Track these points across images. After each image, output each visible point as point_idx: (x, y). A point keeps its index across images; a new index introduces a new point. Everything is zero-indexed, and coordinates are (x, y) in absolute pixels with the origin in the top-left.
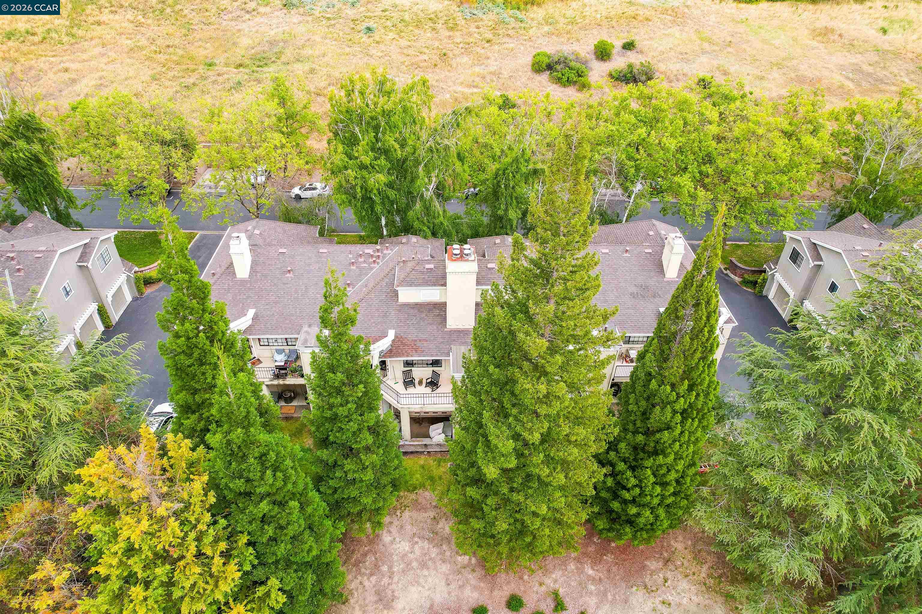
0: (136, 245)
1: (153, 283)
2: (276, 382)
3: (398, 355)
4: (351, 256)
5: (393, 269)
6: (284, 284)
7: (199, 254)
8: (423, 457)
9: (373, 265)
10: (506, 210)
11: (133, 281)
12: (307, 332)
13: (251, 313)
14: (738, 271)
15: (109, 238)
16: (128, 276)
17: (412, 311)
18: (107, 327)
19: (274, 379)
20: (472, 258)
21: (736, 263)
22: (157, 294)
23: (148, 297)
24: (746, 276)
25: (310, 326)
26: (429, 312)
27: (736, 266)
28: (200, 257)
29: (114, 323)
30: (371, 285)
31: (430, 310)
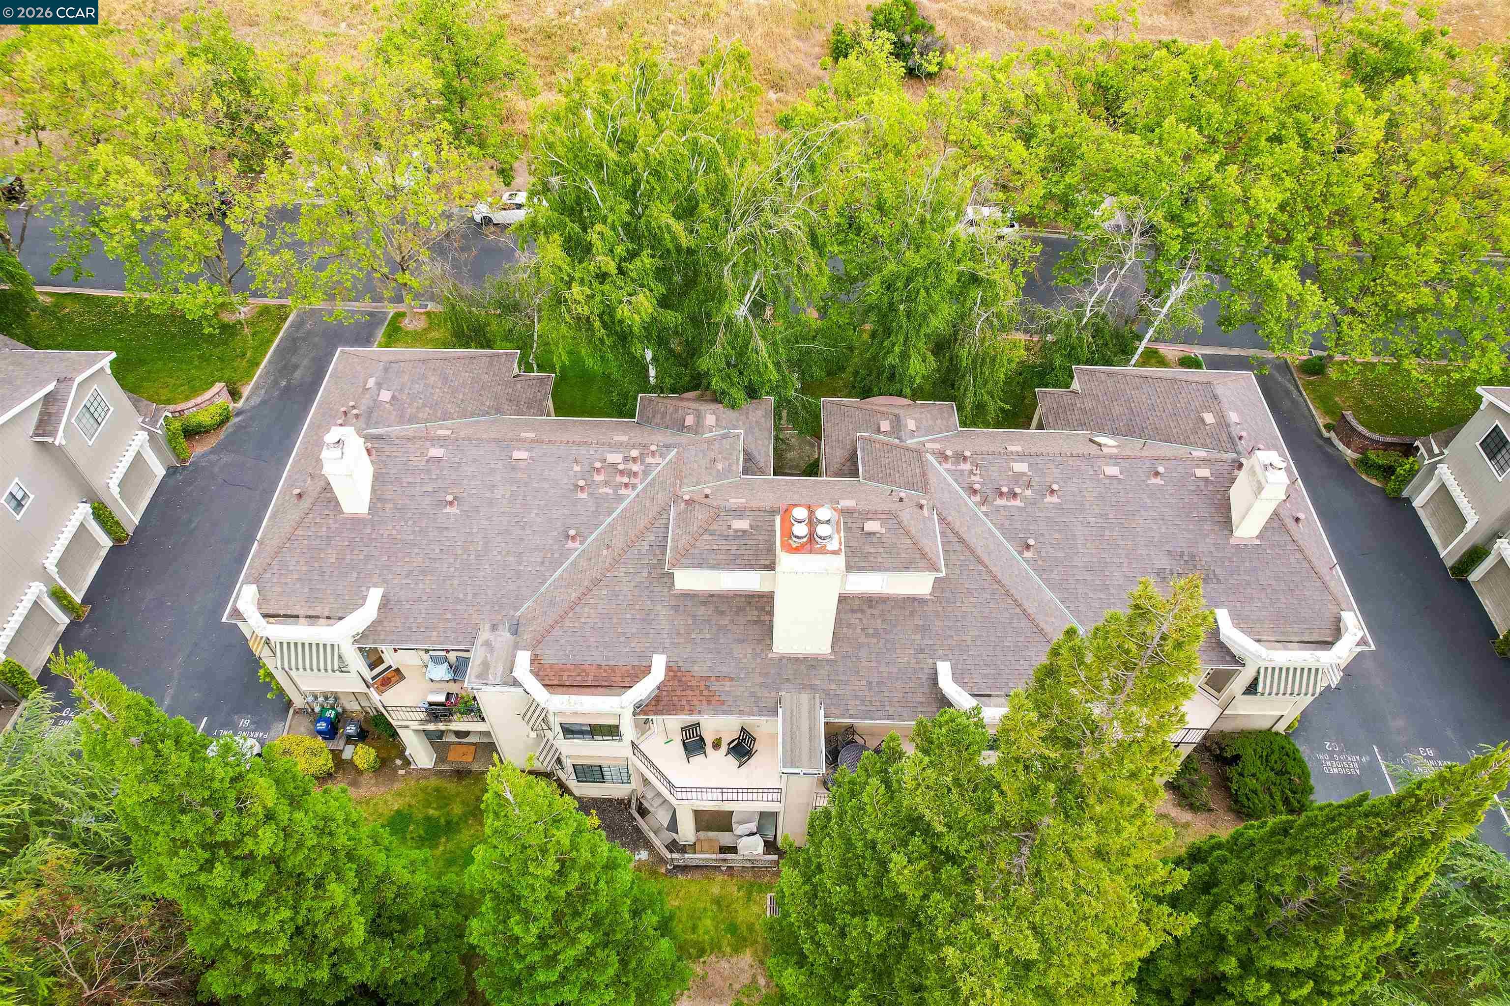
0: (174, 336)
1: (206, 432)
2: (431, 727)
3: (672, 709)
4: (577, 468)
5: (666, 510)
6: (442, 529)
7: (294, 360)
8: (719, 878)
9: (623, 491)
10: (905, 356)
11: (163, 443)
12: (487, 644)
13: (375, 596)
14: (1356, 440)
15: (102, 368)
16: (152, 435)
17: (701, 611)
18: (117, 540)
19: (430, 721)
20: (833, 545)
21: (1354, 423)
22: (213, 457)
23: (197, 467)
24: (1372, 455)
25: (494, 628)
26: (737, 613)
27: (1353, 430)
28: (296, 367)
29: (130, 530)
30: (618, 543)
31: (740, 610)
